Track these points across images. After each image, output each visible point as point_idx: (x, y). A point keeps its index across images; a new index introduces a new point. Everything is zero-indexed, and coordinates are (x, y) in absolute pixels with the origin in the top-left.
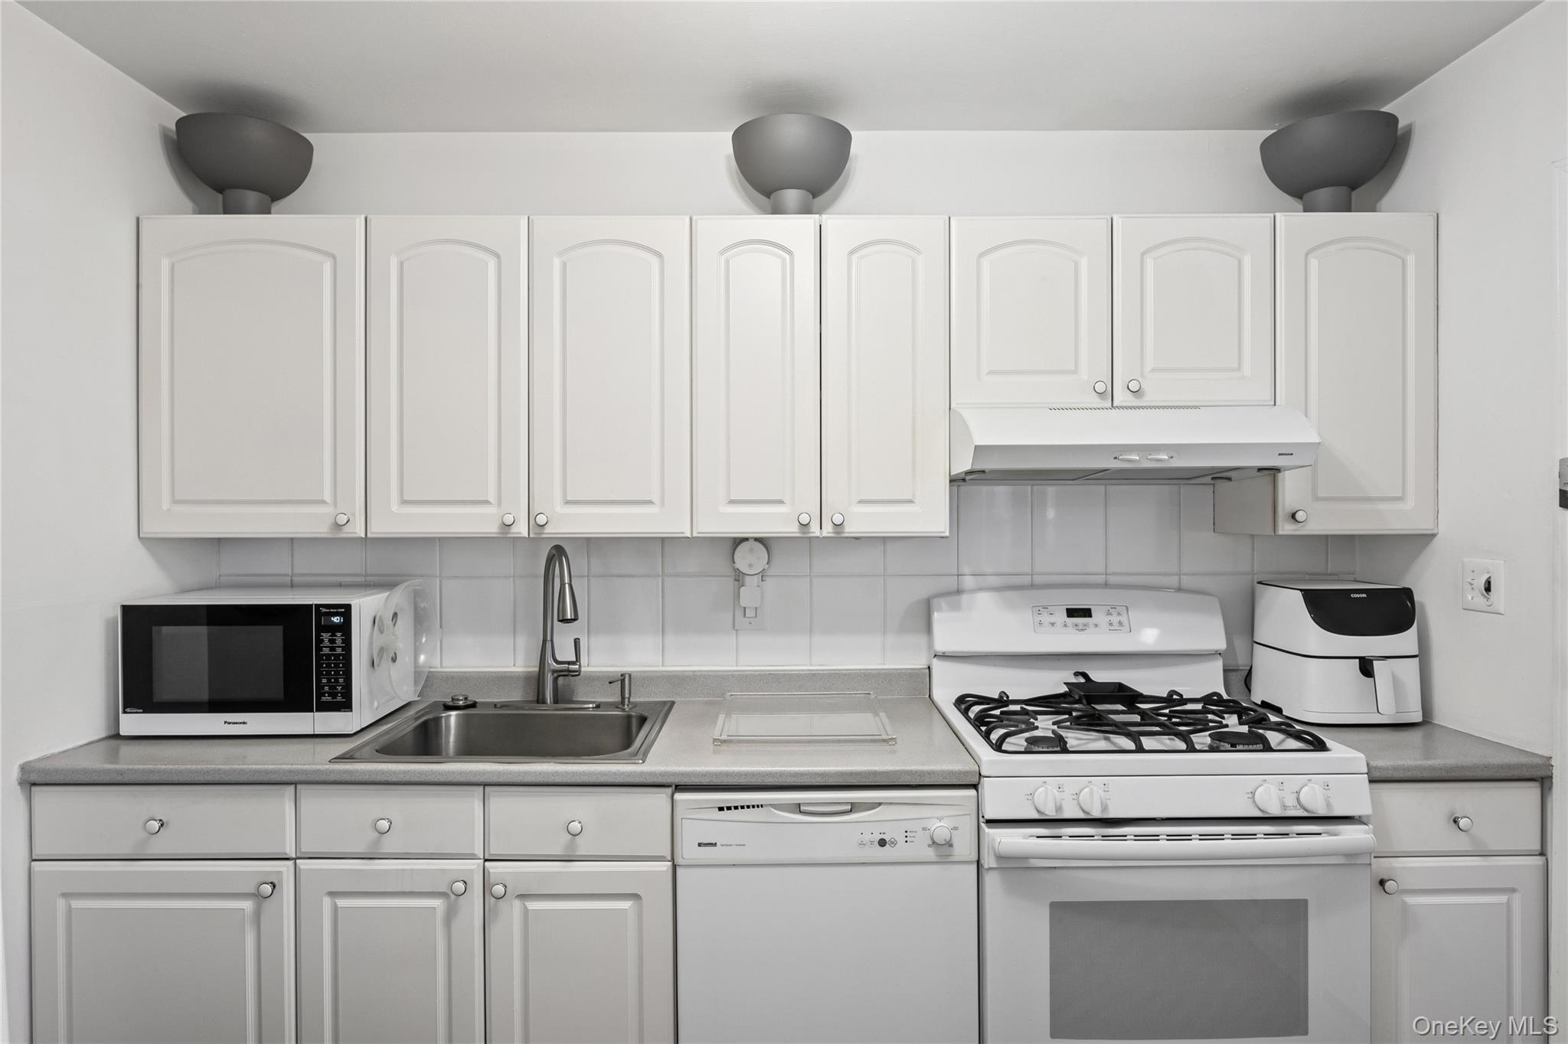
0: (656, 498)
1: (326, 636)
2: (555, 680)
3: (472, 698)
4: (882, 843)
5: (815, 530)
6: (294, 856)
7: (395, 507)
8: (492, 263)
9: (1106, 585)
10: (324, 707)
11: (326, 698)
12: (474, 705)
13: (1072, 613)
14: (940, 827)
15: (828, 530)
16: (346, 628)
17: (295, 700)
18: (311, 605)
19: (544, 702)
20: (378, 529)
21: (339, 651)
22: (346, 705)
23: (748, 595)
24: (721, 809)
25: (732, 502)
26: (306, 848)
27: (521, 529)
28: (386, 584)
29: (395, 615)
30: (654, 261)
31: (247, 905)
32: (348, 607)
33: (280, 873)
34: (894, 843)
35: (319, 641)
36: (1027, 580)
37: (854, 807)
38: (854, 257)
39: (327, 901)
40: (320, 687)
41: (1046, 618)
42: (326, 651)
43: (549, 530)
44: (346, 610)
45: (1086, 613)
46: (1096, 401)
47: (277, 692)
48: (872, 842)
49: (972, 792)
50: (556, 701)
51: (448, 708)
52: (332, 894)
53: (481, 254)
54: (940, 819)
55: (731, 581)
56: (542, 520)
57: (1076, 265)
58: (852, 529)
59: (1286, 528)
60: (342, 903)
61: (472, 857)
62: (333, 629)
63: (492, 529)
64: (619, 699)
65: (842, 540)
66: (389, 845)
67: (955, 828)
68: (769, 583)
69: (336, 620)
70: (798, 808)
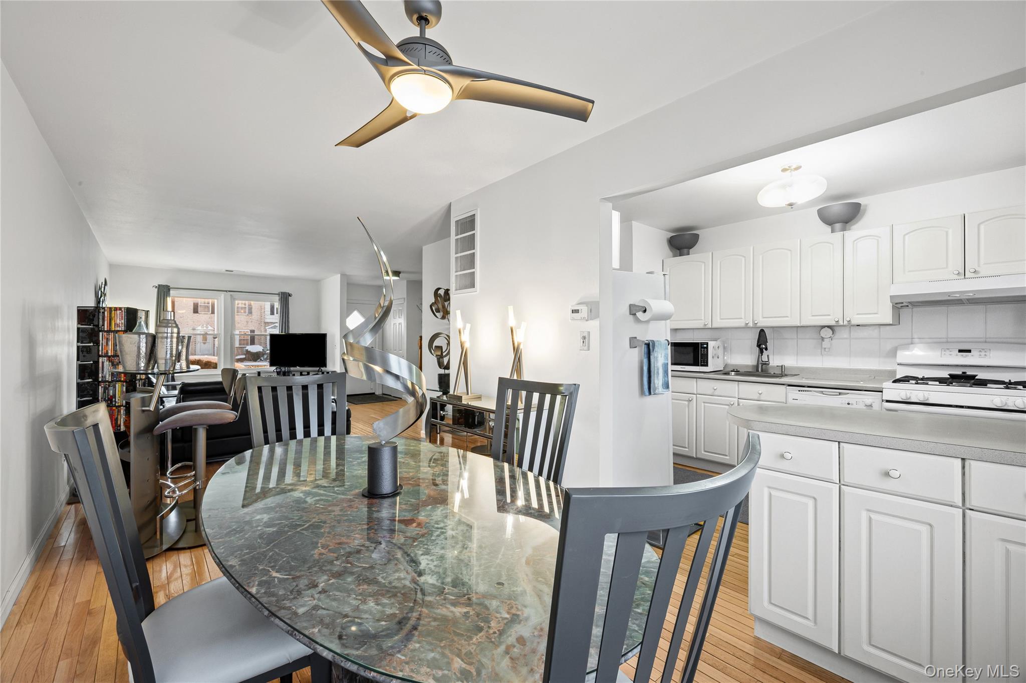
0: (789, 316)
1: (702, 349)
2: (762, 366)
3: (738, 370)
4: (848, 404)
5: (841, 323)
6: (696, 393)
7: (719, 320)
8: (743, 259)
10: (702, 365)
11: (703, 363)
12: (739, 371)
13: (961, 351)
14: (868, 402)
15: (846, 323)
16: (707, 348)
17: (696, 364)
18: (699, 343)
19: (758, 371)
20: (715, 326)
21: (705, 353)
22: (707, 365)
23: (826, 343)
24: (799, 391)
25: (813, 316)
26: (699, 392)
27: (751, 325)
28: (715, 340)
29: (718, 347)
30: (789, 252)
31: (686, 403)
32: (708, 343)
33: (693, 397)
34: (852, 404)
35: (701, 350)
36: (945, 340)
37: (840, 394)
38: (855, 242)
39: (703, 404)
40: (701, 361)
41: (948, 353)
42: (703, 353)
43: (759, 325)
44: (707, 344)
45: (968, 351)
46: (957, 277)
47: (692, 362)
48: (845, 403)
49: (881, 393)
50: (762, 371)
51: (732, 371)
52: (704, 402)
53: (741, 257)
54: (868, 399)
55: (821, 340)
56: (756, 322)
57: (947, 232)
58: (854, 322)
60: (706, 404)
61: (736, 398)
62: (704, 348)
63: (743, 325)
64: (781, 373)
65: (850, 325)
66: (716, 393)
67: (874, 402)
68: (834, 341)
69: (705, 346)
70: (822, 392)
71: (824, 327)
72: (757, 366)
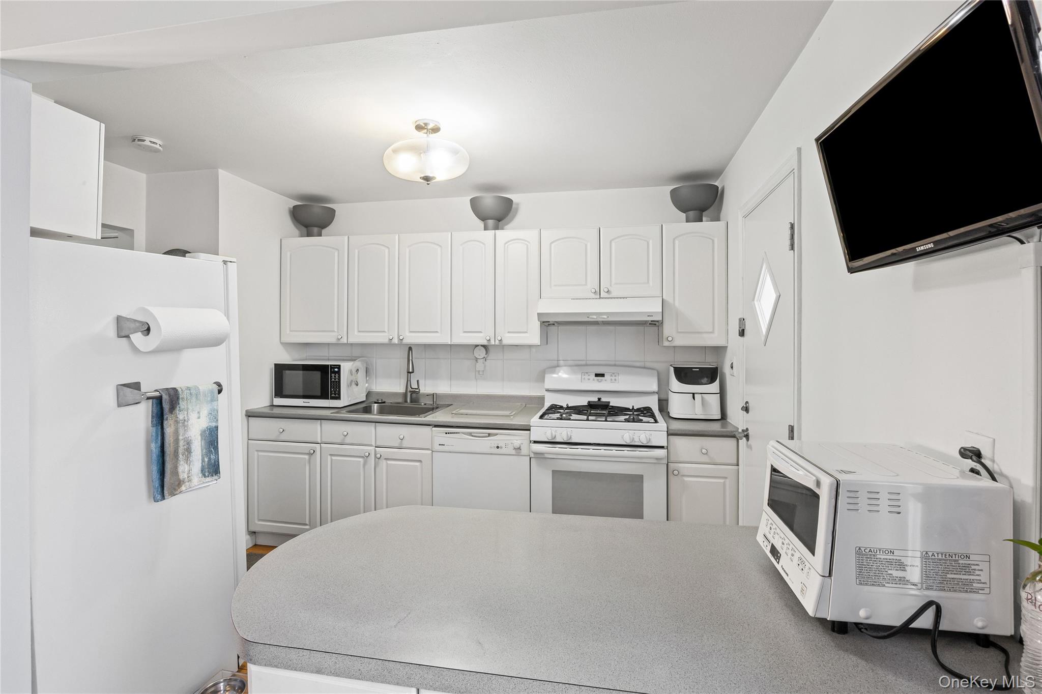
0: (439, 331)
1: (333, 375)
2: (411, 395)
3: (383, 401)
4: (498, 447)
5: (493, 342)
6: (320, 442)
7: (356, 333)
8: (387, 251)
9: (615, 365)
10: (332, 398)
11: (333, 395)
13: (597, 375)
14: (517, 443)
15: (497, 342)
16: (339, 372)
17: (324, 395)
18: (328, 365)
19: (407, 402)
20: (351, 340)
21: (337, 380)
22: (339, 398)
23: (480, 366)
24: (446, 433)
25: (465, 332)
26: (324, 440)
27: (396, 341)
28: (353, 359)
29: (358, 370)
30: (439, 249)
31: (307, 457)
32: (340, 366)
33: (316, 447)
34: (501, 448)
35: (331, 377)
36: (584, 363)
37: (489, 435)
38: (506, 245)
39: (329, 457)
40: (331, 392)
41: (586, 377)
42: (333, 380)
43: (405, 341)
44: (339, 367)
45: (603, 375)
46: (593, 296)
47: (319, 394)
48: (494, 447)
49: (529, 432)
50: (411, 402)
51: (376, 403)
52: (331, 455)
53: (383, 248)
54: (517, 440)
55: (475, 361)
56: (401, 338)
57: (586, 245)
58: (505, 342)
59: (666, 344)
60: (334, 458)
61: (371, 445)
62: (335, 373)
63: (386, 341)
64: (432, 403)
65: (502, 347)
66: (348, 440)
67: (522, 444)
68: (488, 362)
69: (336, 370)
70: (470, 434)
71: (477, 346)
72: (405, 395)
